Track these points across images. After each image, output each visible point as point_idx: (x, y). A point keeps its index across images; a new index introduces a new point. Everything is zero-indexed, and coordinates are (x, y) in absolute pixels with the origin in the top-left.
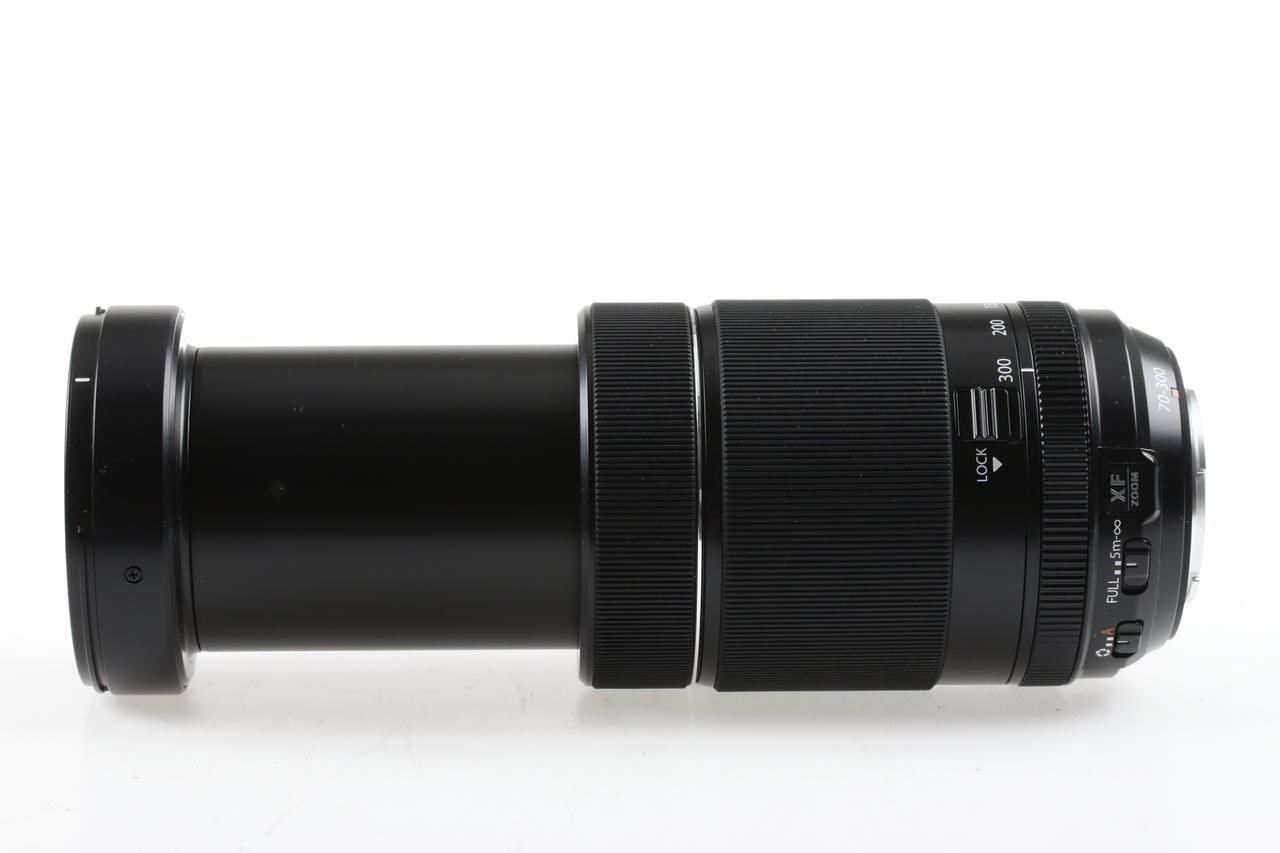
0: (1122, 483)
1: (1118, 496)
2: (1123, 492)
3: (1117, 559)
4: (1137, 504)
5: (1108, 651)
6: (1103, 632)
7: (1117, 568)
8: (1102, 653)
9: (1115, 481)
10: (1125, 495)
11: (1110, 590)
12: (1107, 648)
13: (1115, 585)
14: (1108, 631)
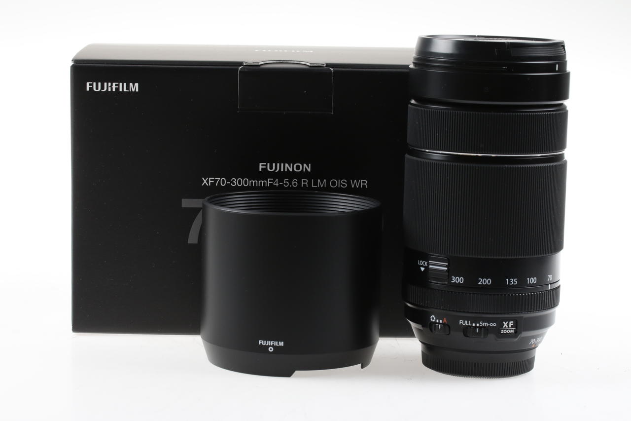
0: (510, 327)
1: (505, 324)
2: (507, 327)
3: (480, 324)
4: (502, 332)
5: (434, 321)
6: (445, 319)
7: (476, 325)
8: (433, 318)
9: (511, 323)
10: (505, 327)
11: (466, 322)
12: (436, 320)
13: (468, 323)
14: (445, 321)
